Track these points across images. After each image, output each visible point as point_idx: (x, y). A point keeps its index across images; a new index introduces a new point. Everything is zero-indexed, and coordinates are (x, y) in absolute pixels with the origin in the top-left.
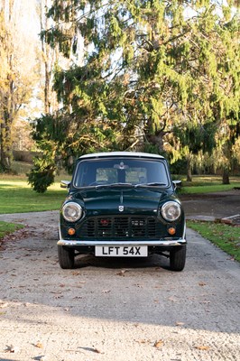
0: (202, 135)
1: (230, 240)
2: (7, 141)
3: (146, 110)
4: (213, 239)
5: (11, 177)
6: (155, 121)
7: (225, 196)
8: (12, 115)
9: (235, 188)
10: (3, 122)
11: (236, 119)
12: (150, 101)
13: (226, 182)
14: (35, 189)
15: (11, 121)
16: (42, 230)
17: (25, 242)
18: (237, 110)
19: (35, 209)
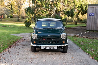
0: (71, 12)
1: (79, 42)
2: (19, 13)
3: (56, 6)
4: (74, 42)
5: (20, 23)
6: (58, 9)
7: (76, 28)
9: (79, 26)
10: (18, 8)
11: (79, 8)
12: (57, 3)
13: (76, 24)
14: (26, 26)
15: (20, 8)
16: (27, 39)
17: (22, 43)
18: (80, 6)
19: (26, 32)
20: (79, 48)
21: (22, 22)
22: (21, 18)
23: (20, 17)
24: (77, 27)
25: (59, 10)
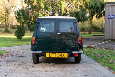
0: (81, 14)
2: (8, 21)
3: (59, 6)
6: (63, 10)
8: (9, 11)
9: (94, 35)
10: (6, 14)
11: (93, 8)
12: (60, 2)
13: (90, 33)
15: (9, 13)
16: (16, 53)
18: (94, 5)
19: (16, 45)
20: (95, 61)
21: (11, 33)
22: (10, 28)
23: (10, 26)
24: (92, 37)
25: (65, 12)
